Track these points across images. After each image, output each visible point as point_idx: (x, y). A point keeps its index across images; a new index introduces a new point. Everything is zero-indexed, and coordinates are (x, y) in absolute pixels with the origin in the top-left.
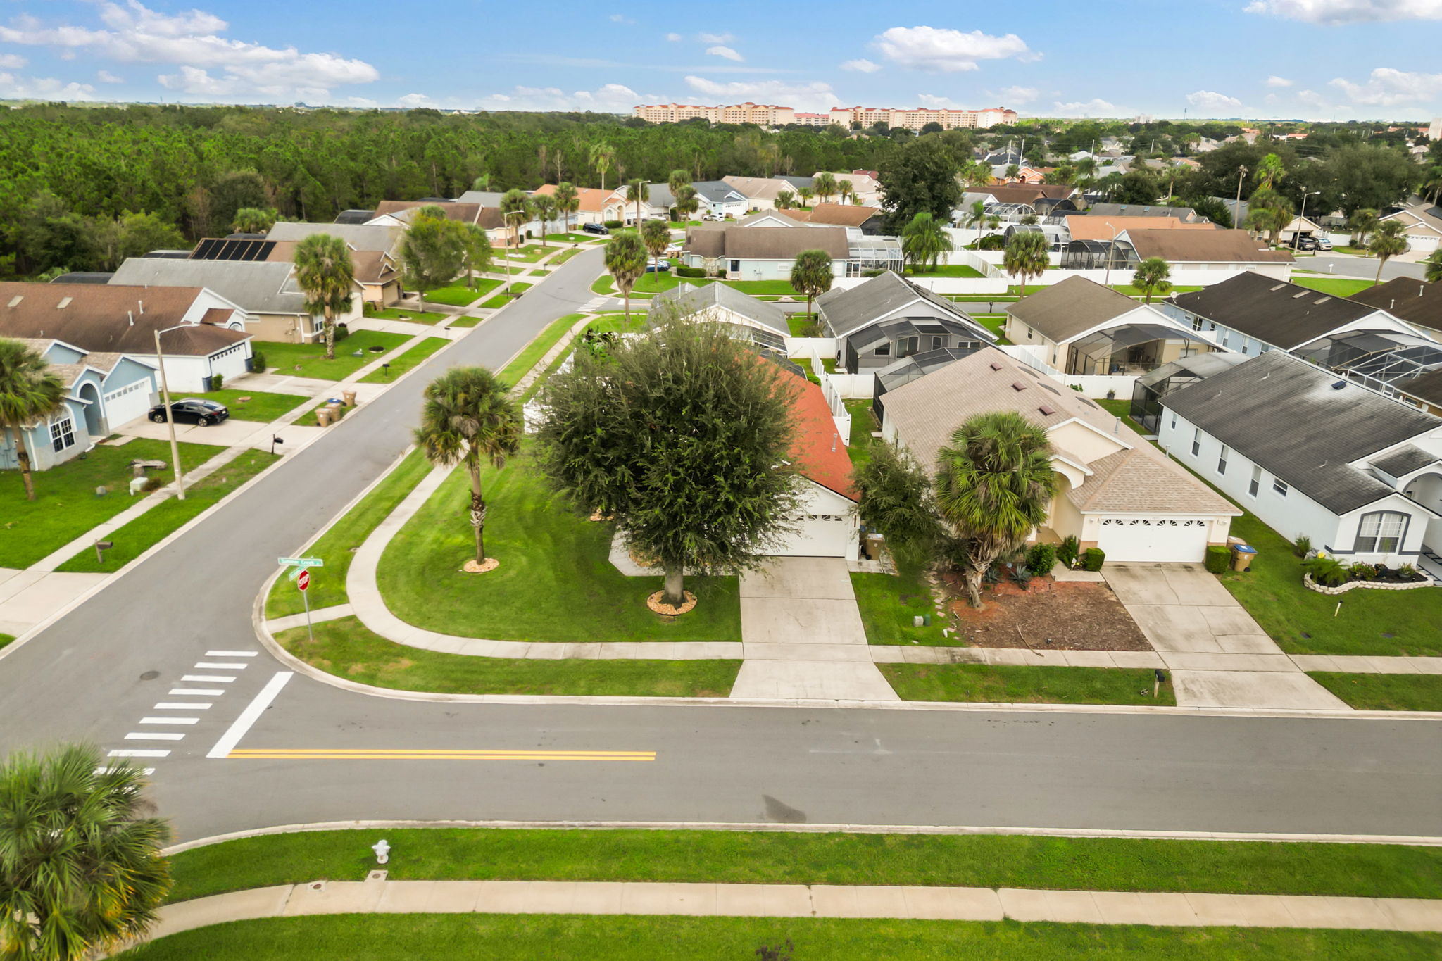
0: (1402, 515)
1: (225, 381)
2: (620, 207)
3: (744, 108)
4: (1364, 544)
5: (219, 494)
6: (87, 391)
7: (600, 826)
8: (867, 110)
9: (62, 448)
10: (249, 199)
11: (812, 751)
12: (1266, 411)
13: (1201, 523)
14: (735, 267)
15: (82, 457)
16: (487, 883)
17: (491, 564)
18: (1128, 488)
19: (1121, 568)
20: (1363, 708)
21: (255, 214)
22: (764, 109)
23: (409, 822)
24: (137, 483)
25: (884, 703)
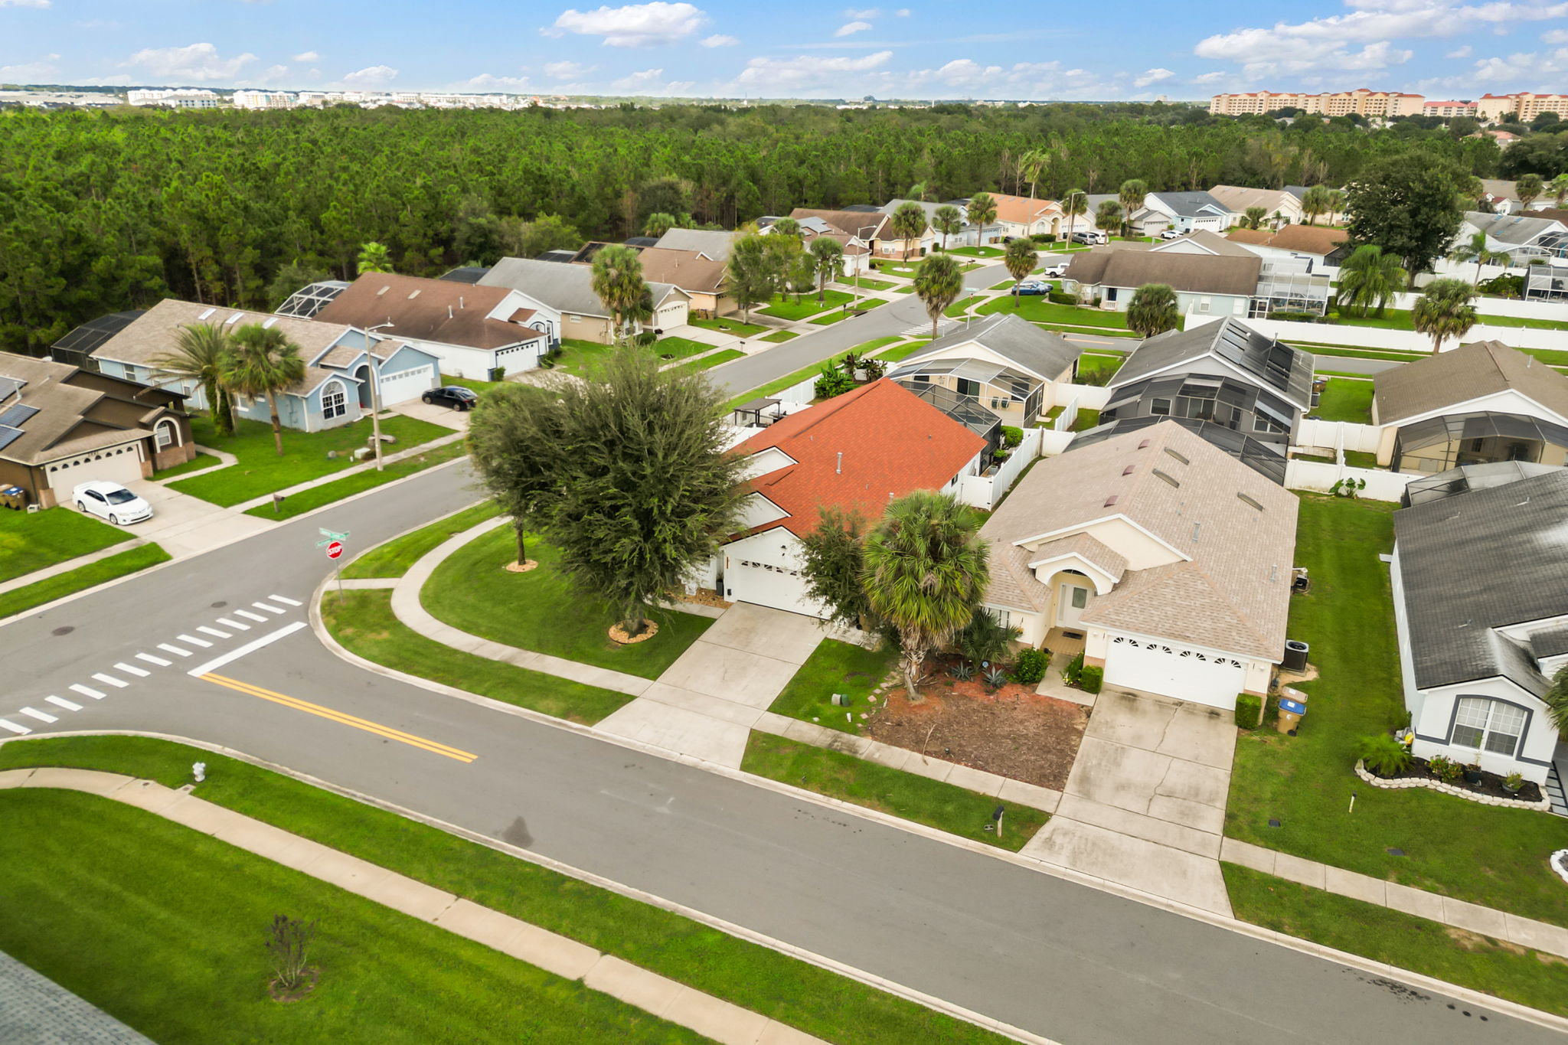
0: (1524, 708)
1: (506, 374)
2: (1055, 220)
3: (1356, 96)
4: (1467, 736)
5: (415, 469)
6: (362, 372)
7: (373, 802)
8: (1538, 96)
9: (332, 415)
10: (666, 204)
11: (604, 792)
12: (1481, 546)
13: (1236, 664)
14: (1112, 295)
15: (349, 426)
16: (246, 818)
17: (531, 565)
18: (1152, 606)
19: (1130, 698)
20: (1248, 920)
21: (664, 220)
22: (1384, 97)
23: (254, 758)
24: (360, 452)
25: (721, 768)
